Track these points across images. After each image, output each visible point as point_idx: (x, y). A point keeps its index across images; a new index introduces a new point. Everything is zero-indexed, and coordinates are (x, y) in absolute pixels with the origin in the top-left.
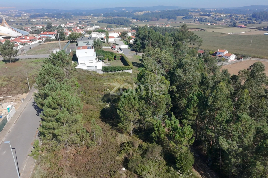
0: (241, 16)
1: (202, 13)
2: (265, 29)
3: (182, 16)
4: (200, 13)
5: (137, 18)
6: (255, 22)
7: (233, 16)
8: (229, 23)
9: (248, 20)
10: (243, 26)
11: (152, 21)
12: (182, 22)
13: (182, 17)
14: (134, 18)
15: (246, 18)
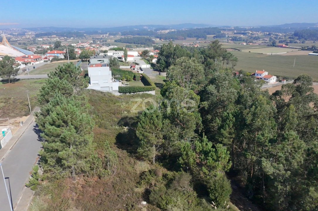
0: (281, 35)
2: (309, 48)
4: (234, 32)
5: (161, 37)
6: (298, 41)
7: (272, 35)
8: (268, 42)
9: (290, 39)
10: (284, 45)
11: (178, 41)
13: (213, 36)
14: (157, 37)
15: (287, 37)
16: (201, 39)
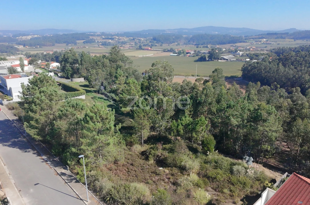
0: (143, 39)
1: (103, 37)
2: (169, 50)
3: (81, 40)
4: (102, 37)
6: (157, 44)
7: (136, 40)
8: (134, 46)
9: (151, 43)
10: (149, 49)
11: (46, 47)
12: (86, 46)
14: (20, 44)
15: (148, 41)
16: (71, 45)
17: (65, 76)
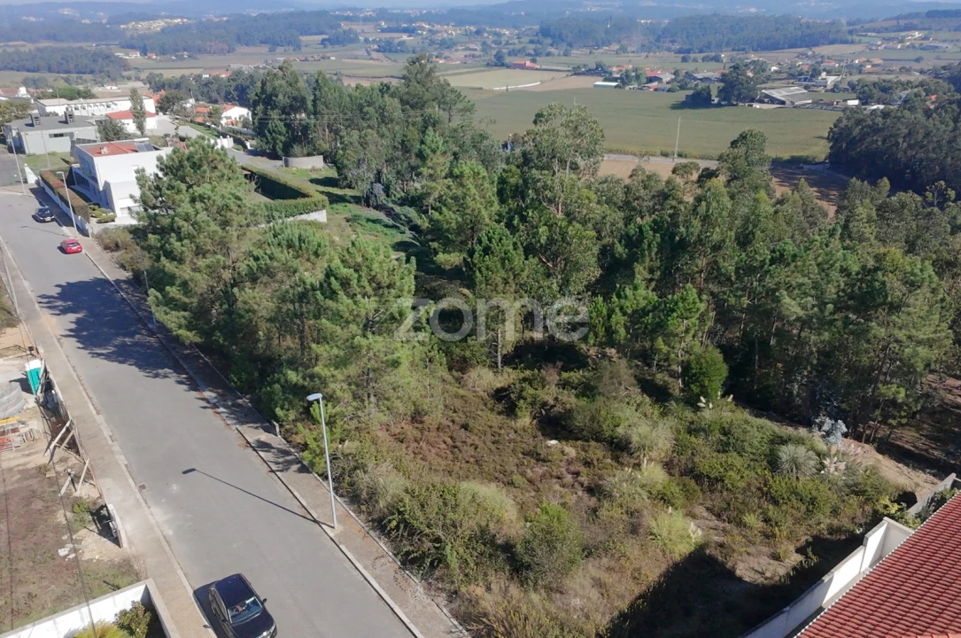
0: (507, 33)
1: (383, 24)
2: (590, 70)
3: (316, 34)
4: (379, 25)
5: (143, 47)
6: (552, 50)
7: (486, 35)
8: (480, 56)
9: (533, 46)
10: (528, 63)
11: (209, 57)
12: (328, 55)
13: (320, 38)
14: (132, 47)
15: (525, 40)
16: (285, 50)
17: (268, 151)
